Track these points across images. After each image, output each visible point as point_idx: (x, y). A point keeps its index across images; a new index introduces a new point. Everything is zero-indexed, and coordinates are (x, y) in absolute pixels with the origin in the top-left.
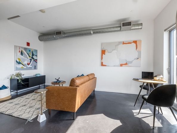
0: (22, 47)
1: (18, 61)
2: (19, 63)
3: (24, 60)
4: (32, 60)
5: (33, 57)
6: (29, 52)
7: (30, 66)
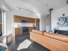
0: (59, 18)
1: (58, 23)
2: (58, 24)
3: (61, 23)
4: (66, 22)
5: (67, 20)
6: (63, 19)
7: (64, 25)
